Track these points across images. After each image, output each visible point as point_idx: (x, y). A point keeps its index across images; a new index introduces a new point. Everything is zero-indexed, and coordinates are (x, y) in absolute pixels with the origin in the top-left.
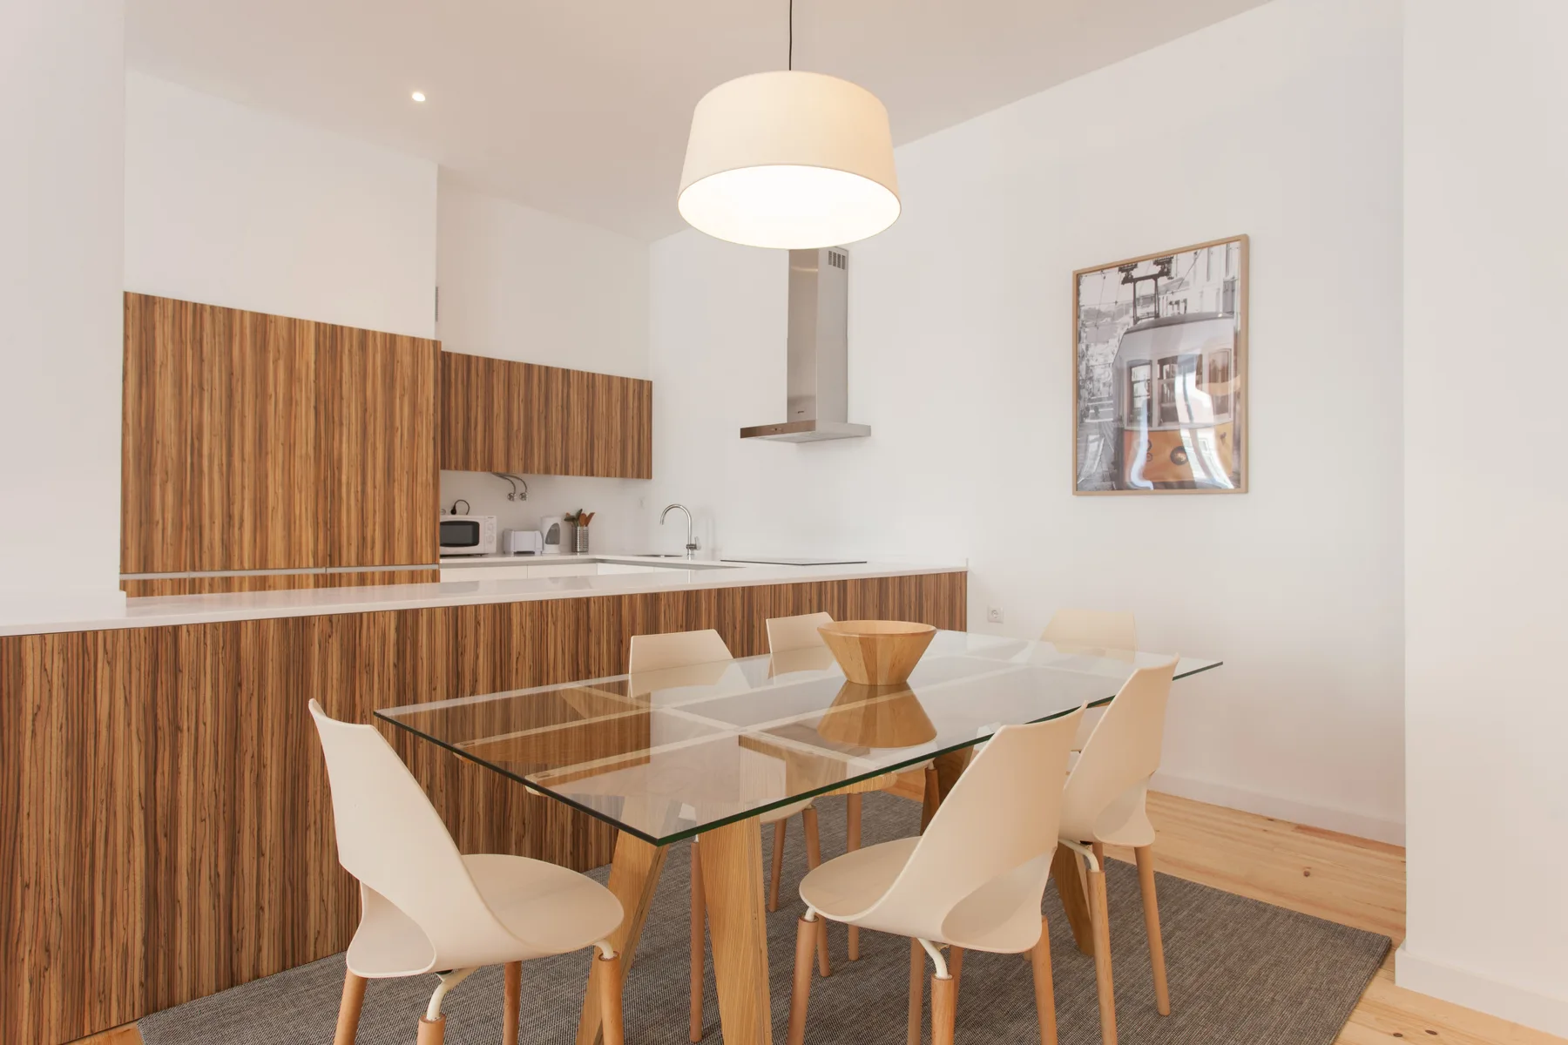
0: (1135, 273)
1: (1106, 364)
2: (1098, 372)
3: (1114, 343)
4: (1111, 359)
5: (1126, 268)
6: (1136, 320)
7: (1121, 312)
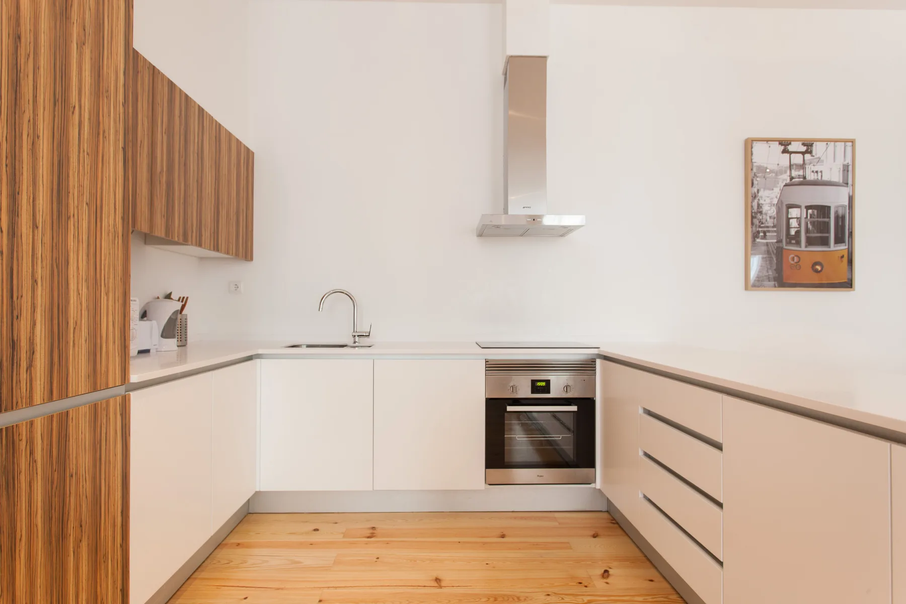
0: (790, 148)
1: (771, 205)
2: (765, 208)
3: (777, 191)
4: (775, 201)
5: (785, 144)
6: (792, 178)
7: (781, 172)
